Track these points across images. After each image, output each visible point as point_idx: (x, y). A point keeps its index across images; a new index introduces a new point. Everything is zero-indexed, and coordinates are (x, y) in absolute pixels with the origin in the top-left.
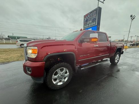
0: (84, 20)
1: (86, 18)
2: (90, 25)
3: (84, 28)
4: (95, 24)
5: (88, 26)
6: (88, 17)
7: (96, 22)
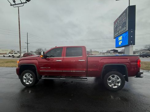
0: (114, 27)
1: (116, 25)
2: (119, 32)
3: (114, 36)
4: (126, 29)
5: (119, 34)
6: (118, 23)
7: (126, 26)
